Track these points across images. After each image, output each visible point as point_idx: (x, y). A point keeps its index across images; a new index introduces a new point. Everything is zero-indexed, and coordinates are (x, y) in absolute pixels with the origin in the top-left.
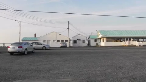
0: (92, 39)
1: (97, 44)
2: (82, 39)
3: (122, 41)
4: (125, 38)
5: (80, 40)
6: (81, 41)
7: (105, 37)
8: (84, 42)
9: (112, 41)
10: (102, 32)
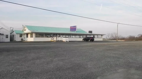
0: (17, 34)
1: (22, 39)
2: (5, 34)
3: (49, 37)
4: (52, 35)
5: (3, 34)
6: (3, 36)
7: (34, 33)
8: (7, 37)
9: (39, 37)
10: (29, 27)
